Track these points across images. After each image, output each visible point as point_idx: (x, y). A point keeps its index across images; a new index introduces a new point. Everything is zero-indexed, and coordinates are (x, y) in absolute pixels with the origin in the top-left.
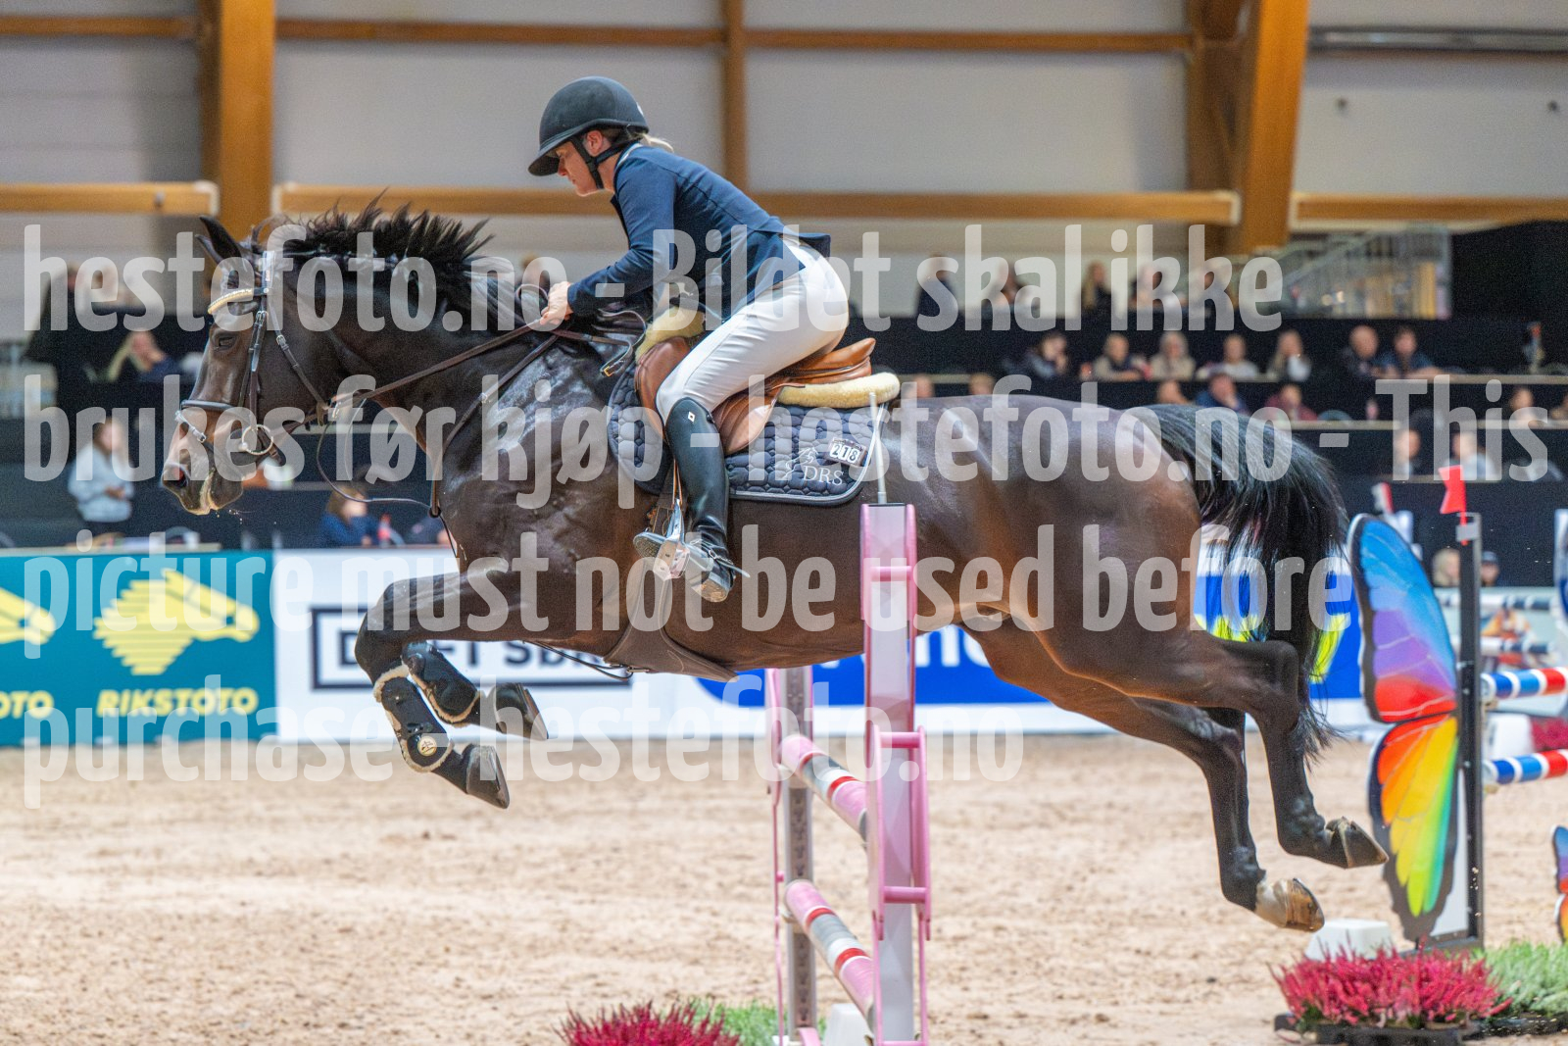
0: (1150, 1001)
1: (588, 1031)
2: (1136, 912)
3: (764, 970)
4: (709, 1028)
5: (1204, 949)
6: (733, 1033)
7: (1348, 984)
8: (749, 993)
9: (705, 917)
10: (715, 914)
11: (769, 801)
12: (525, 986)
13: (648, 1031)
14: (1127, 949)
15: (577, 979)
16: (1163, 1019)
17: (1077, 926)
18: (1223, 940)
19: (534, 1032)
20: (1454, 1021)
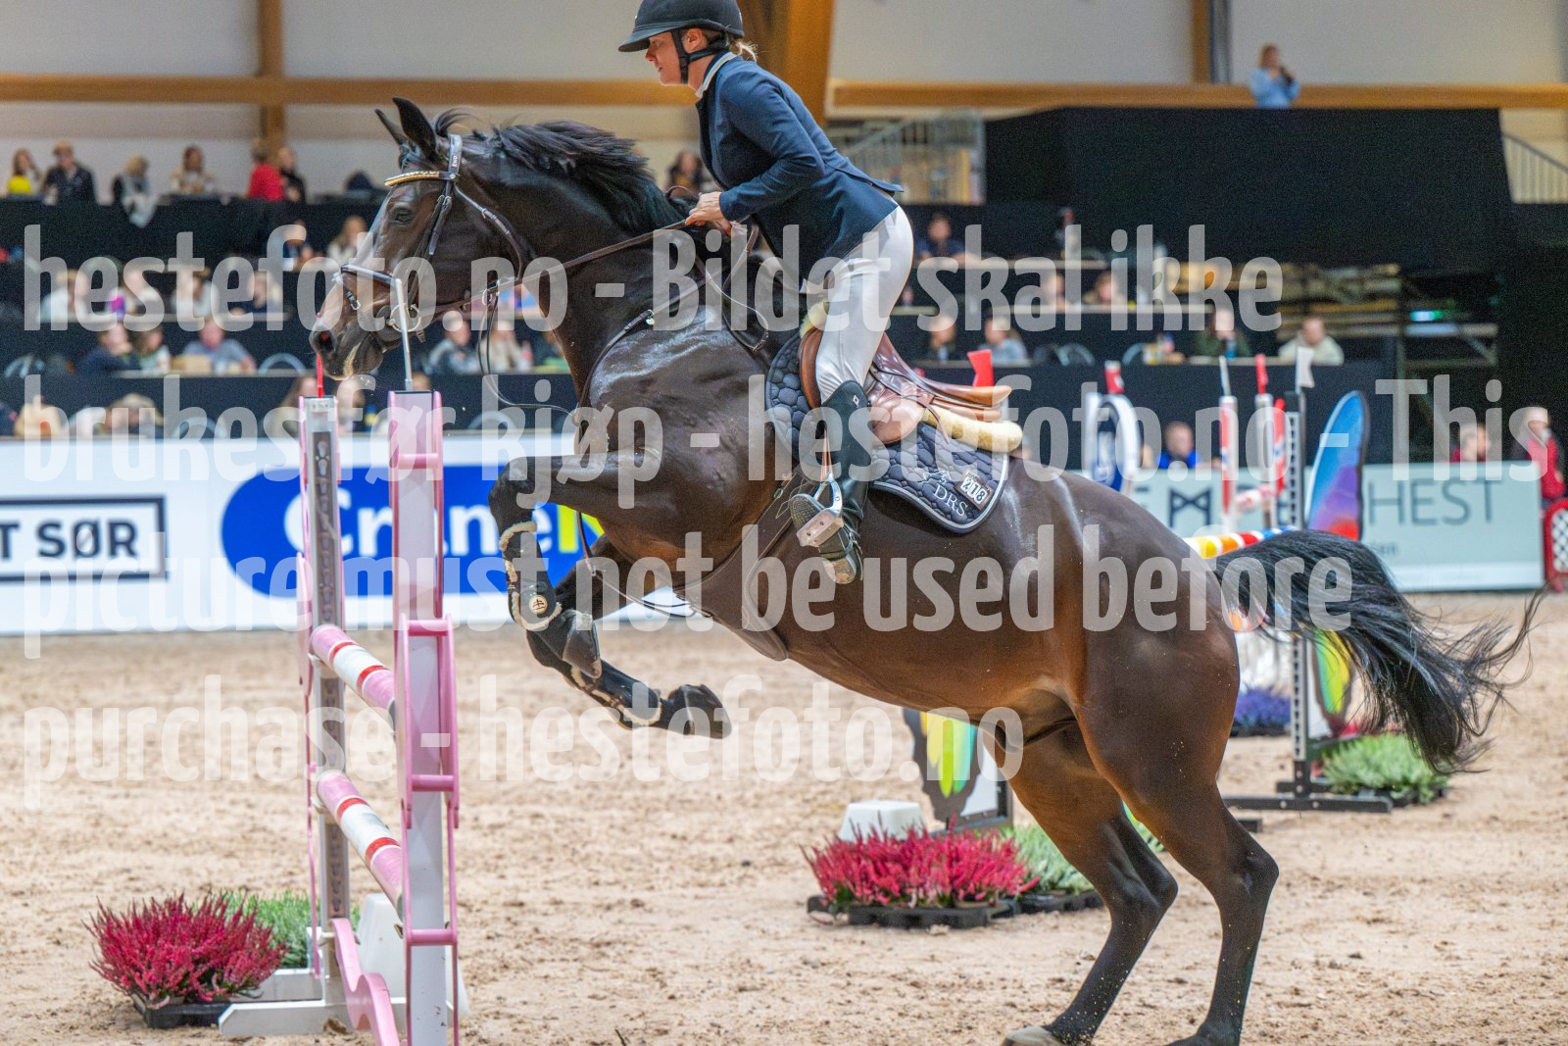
0: (685, 886)
1: (119, 926)
2: (672, 797)
3: (299, 861)
4: (242, 920)
5: (740, 833)
6: (265, 925)
7: (879, 864)
8: (284, 885)
9: (241, 809)
10: (250, 806)
11: (301, 692)
12: (57, 882)
13: (179, 925)
14: (663, 834)
15: (109, 874)
16: (697, 903)
17: (615, 812)
18: (758, 824)
19: (65, 928)
20: (985, 899)
